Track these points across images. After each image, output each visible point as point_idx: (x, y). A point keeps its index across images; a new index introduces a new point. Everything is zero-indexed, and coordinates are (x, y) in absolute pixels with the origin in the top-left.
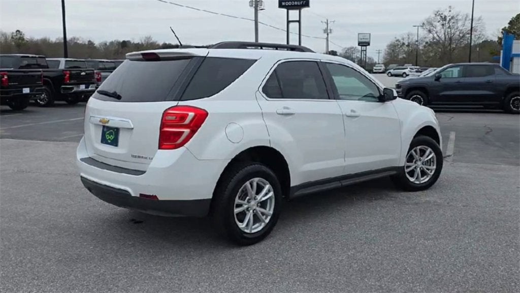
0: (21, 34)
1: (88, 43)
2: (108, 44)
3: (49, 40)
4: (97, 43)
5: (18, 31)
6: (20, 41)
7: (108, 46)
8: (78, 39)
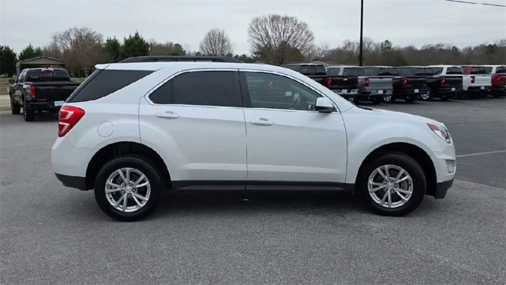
0: (389, 44)
1: (452, 50)
2: (472, 49)
3: (414, 47)
4: (461, 48)
5: (387, 41)
6: (388, 50)
7: (473, 52)
8: (443, 45)
